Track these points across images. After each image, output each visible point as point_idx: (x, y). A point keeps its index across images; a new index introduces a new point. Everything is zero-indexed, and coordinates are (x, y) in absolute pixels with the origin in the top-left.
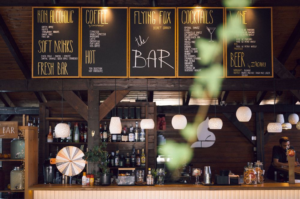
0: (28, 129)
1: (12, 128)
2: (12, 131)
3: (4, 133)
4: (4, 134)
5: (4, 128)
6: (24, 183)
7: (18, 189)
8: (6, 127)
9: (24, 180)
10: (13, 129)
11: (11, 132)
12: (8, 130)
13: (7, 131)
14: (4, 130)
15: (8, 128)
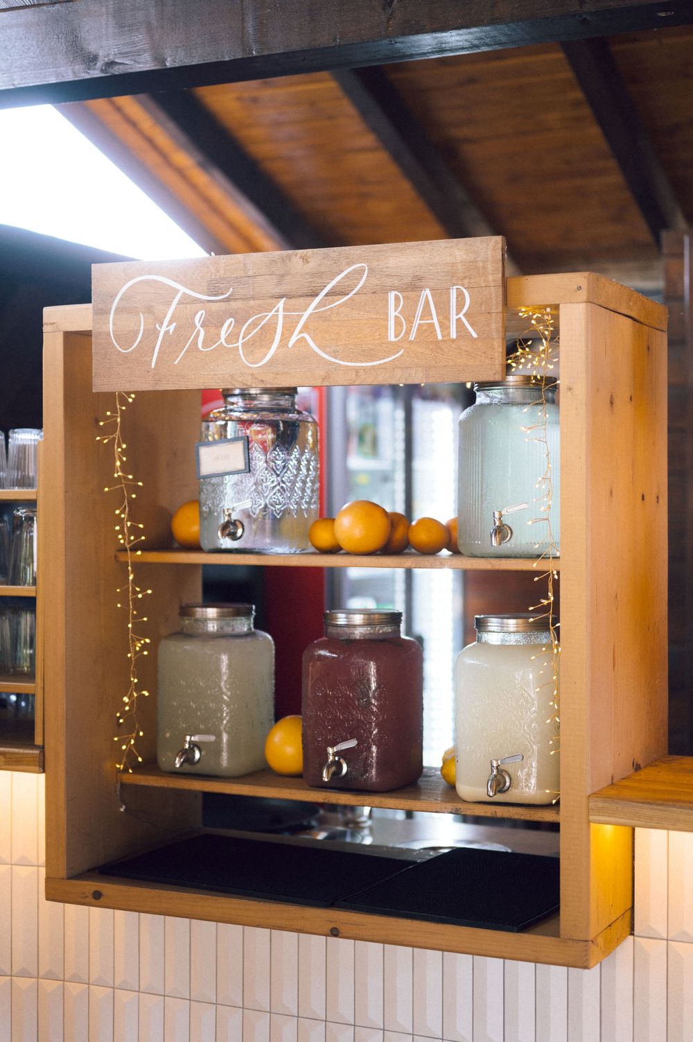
0: (583, 294)
1: (460, 295)
2: (454, 317)
3: (392, 338)
4: (395, 347)
5: (392, 295)
6: (558, 755)
7: (513, 795)
8: (413, 286)
9: (558, 727)
10: (460, 306)
11: (445, 327)
12: (427, 313)
13: (417, 322)
14: (392, 313)
15: (428, 292)
